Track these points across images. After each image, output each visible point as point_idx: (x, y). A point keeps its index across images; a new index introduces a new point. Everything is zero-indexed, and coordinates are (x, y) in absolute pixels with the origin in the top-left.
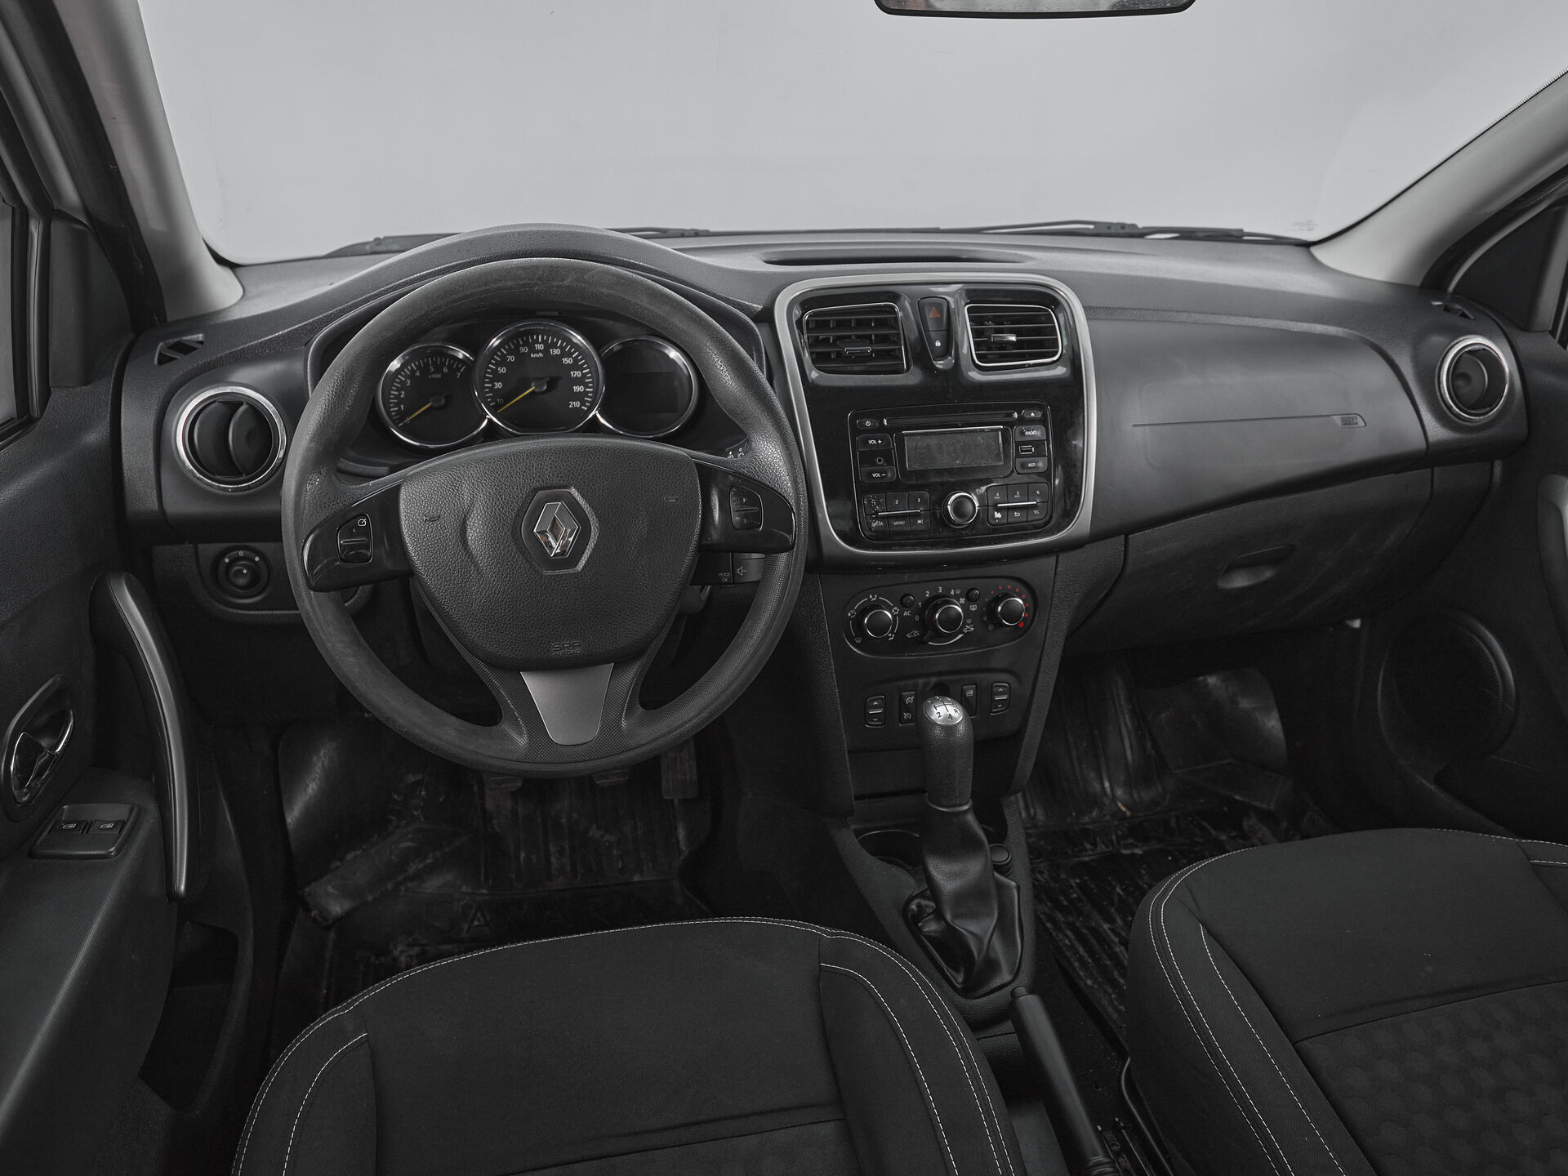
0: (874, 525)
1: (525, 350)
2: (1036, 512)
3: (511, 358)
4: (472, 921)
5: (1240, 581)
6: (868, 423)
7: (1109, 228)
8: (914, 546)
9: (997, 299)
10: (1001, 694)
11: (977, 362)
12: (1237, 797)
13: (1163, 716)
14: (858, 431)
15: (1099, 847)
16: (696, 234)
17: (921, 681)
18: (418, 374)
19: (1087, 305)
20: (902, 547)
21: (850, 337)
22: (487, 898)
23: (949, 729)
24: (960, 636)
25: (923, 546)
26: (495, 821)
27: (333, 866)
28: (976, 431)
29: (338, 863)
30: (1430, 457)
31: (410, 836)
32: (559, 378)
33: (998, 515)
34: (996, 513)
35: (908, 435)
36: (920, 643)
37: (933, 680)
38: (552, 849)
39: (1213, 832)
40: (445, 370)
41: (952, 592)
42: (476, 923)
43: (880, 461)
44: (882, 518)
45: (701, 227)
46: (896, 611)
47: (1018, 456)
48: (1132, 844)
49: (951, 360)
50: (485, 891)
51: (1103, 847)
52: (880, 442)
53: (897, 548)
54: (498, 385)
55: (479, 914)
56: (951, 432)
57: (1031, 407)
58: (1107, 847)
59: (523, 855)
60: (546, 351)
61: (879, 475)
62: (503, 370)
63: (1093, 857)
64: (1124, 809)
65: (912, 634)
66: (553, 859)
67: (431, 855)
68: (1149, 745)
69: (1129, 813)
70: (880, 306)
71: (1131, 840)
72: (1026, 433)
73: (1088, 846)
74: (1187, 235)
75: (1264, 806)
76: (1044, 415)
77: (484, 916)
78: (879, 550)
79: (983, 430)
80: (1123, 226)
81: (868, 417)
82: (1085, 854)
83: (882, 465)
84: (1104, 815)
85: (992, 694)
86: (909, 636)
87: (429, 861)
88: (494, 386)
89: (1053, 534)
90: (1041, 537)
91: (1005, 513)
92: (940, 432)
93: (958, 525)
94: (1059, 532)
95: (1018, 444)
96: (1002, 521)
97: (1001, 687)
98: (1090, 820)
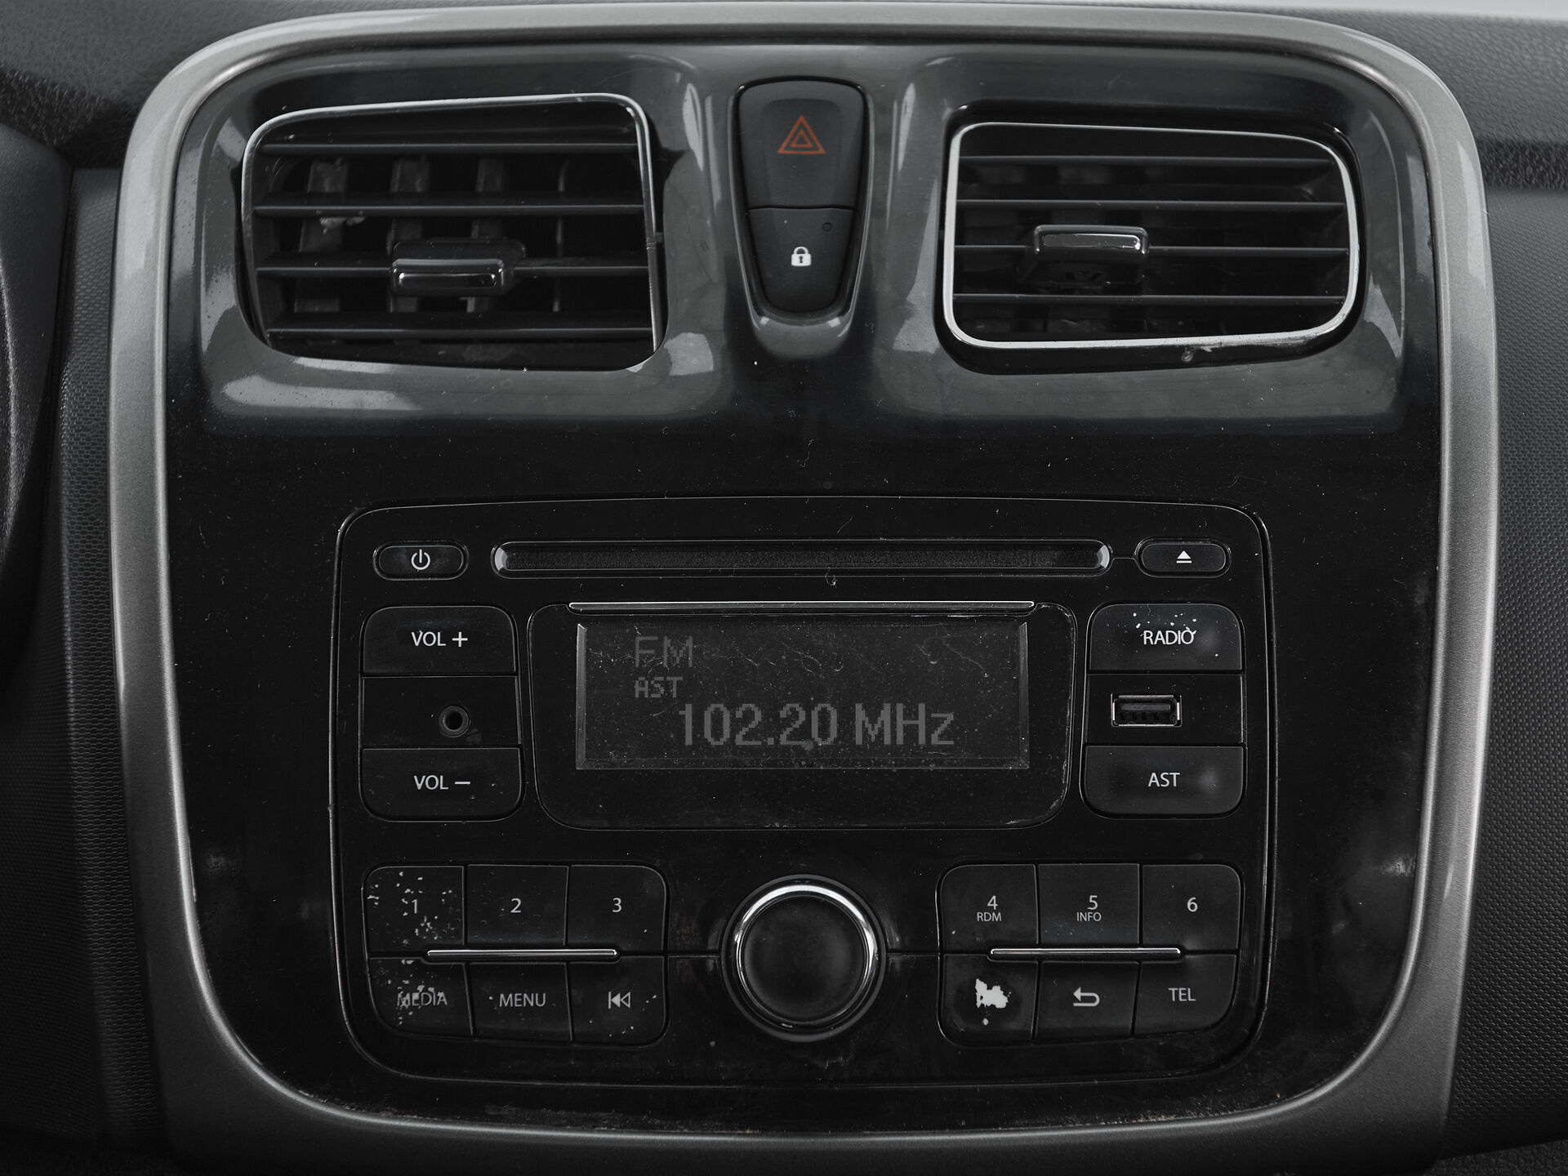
0: (405, 1000)
2: (1180, 993)
6: (420, 561)
8: (585, 1111)
14: (371, 592)
19: (1501, 134)
20: (531, 1107)
25: (634, 1112)
28: (905, 616)
33: (992, 996)
34: (980, 986)
35: (587, 618)
43: (454, 721)
44: (443, 973)
47: (1101, 732)
49: (836, 324)
52: (460, 639)
53: (507, 1112)
56: (788, 616)
57: (1183, 529)
61: (440, 782)
72: (1147, 637)
79: (940, 615)
81: (425, 531)
83: (461, 742)
89: (1266, 1101)
90: (1203, 1111)
91: (1028, 988)
92: (741, 616)
93: (799, 1030)
94: (1291, 1092)
95: (1106, 684)
96: (1013, 1025)
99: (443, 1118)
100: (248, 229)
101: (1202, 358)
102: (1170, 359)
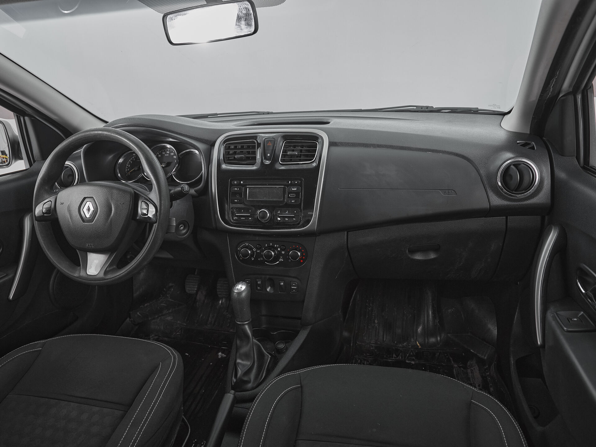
0: (234, 218)
1: (164, 153)
2: (294, 219)
4: (177, 333)
6: (236, 182)
7: (422, 108)
8: (248, 227)
9: (297, 138)
10: (294, 286)
11: (280, 162)
12: (471, 350)
13: (449, 311)
14: (232, 185)
15: (398, 357)
16: (268, 113)
17: (263, 276)
20: (244, 227)
21: (243, 152)
22: (185, 326)
23: (240, 293)
24: (278, 262)
25: (252, 227)
26: (197, 303)
27: (141, 307)
28: (273, 187)
29: (142, 306)
31: (164, 302)
32: (172, 162)
33: (279, 219)
35: (248, 187)
36: (262, 263)
37: (268, 277)
38: (211, 315)
39: (453, 362)
41: (275, 246)
42: (178, 333)
43: (238, 196)
44: (237, 216)
45: (270, 111)
46: (255, 250)
47: (288, 197)
48: (413, 359)
49: (270, 161)
50: (185, 324)
51: (401, 358)
52: (238, 189)
53: (242, 227)
55: (180, 331)
56: (264, 187)
57: (296, 180)
58: (402, 358)
59: (201, 315)
60: (169, 154)
61: (237, 201)
63: (393, 361)
64: (419, 345)
65: (260, 259)
66: (210, 319)
67: (171, 309)
68: (437, 321)
69: (420, 347)
70: (250, 141)
71: (414, 358)
72: (293, 189)
73: (394, 356)
74: (454, 111)
75: (483, 357)
76: (301, 182)
77: (181, 332)
78: (236, 227)
79: (276, 187)
80: (427, 107)
81: (236, 180)
82: (391, 358)
84: (409, 345)
85: (291, 286)
86: (259, 259)
87: (171, 311)
89: (301, 228)
90: (296, 229)
91: (282, 218)
92: (260, 187)
93: (264, 221)
94: (303, 227)
95: (289, 193)
96: (281, 221)
97: (294, 283)
98: (402, 346)
99: (237, 228)
100: (224, 153)
101: (301, 164)
102: (299, 164)
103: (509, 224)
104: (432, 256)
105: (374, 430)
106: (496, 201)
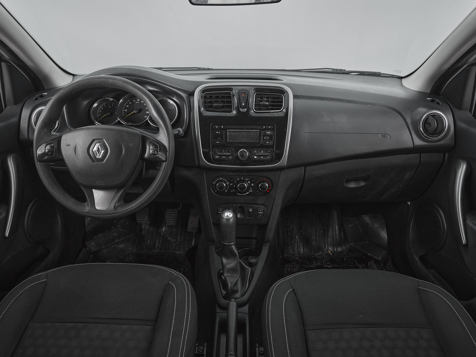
0: (216, 157)
1: (134, 101)
2: (268, 157)
3: (130, 103)
4: (130, 258)
5: (352, 185)
6: (217, 127)
7: (337, 71)
8: (228, 164)
9: (265, 91)
10: (261, 212)
11: (255, 110)
12: (369, 254)
13: (350, 226)
14: (213, 129)
15: (318, 263)
17: (235, 205)
18: (105, 106)
19: (295, 94)
20: (225, 164)
21: (218, 101)
22: (135, 252)
24: (248, 193)
25: (231, 165)
26: (143, 231)
27: (95, 237)
28: (250, 131)
29: (96, 237)
30: (415, 150)
31: (116, 232)
32: (143, 109)
33: (255, 157)
34: (255, 156)
35: (228, 131)
36: (235, 194)
37: (239, 205)
38: (157, 241)
39: (358, 264)
40: (112, 105)
41: (246, 179)
42: (131, 258)
43: (219, 138)
44: (219, 155)
46: (228, 183)
47: (263, 139)
48: (329, 264)
49: (246, 110)
50: (136, 250)
51: (319, 264)
52: (220, 132)
53: (223, 164)
54: (126, 110)
55: (132, 256)
56: (242, 131)
57: (270, 125)
58: (320, 264)
59: (148, 242)
60: (140, 101)
61: (218, 142)
62: (128, 106)
63: (315, 266)
64: (330, 253)
65: (233, 191)
66: (156, 244)
67: (122, 238)
68: (342, 234)
69: (331, 254)
70: (227, 92)
71: (329, 263)
72: (267, 133)
73: (314, 262)
74: (362, 74)
75: (378, 258)
76: (274, 128)
77: (133, 257)
78: (217, 165)
79: (253, 131)
80: (341, 70)
81: (217, 125)
82: (313, 265)
83: (220, 140)
84: (323, 254)
85: (258, 211)
86: (232, 191)
87: (121, 240)
88: (125, 110)
89: (274, 164)
90: (269, 165)
91: (258, 157)
92: (239, 131)
93: (242, 159)
94: (275, 164)
95: (264, 136)
96: (257, 159)
97: (261, 209)
98: (318, 255)
99: (219, 165)
100: (203, 101)
101: (272, 112)
102: (270, 112)
103: (422, 159)
104: (362, 184)
105: (361, 316)
106: (418, 142)
